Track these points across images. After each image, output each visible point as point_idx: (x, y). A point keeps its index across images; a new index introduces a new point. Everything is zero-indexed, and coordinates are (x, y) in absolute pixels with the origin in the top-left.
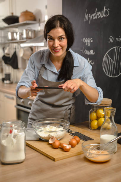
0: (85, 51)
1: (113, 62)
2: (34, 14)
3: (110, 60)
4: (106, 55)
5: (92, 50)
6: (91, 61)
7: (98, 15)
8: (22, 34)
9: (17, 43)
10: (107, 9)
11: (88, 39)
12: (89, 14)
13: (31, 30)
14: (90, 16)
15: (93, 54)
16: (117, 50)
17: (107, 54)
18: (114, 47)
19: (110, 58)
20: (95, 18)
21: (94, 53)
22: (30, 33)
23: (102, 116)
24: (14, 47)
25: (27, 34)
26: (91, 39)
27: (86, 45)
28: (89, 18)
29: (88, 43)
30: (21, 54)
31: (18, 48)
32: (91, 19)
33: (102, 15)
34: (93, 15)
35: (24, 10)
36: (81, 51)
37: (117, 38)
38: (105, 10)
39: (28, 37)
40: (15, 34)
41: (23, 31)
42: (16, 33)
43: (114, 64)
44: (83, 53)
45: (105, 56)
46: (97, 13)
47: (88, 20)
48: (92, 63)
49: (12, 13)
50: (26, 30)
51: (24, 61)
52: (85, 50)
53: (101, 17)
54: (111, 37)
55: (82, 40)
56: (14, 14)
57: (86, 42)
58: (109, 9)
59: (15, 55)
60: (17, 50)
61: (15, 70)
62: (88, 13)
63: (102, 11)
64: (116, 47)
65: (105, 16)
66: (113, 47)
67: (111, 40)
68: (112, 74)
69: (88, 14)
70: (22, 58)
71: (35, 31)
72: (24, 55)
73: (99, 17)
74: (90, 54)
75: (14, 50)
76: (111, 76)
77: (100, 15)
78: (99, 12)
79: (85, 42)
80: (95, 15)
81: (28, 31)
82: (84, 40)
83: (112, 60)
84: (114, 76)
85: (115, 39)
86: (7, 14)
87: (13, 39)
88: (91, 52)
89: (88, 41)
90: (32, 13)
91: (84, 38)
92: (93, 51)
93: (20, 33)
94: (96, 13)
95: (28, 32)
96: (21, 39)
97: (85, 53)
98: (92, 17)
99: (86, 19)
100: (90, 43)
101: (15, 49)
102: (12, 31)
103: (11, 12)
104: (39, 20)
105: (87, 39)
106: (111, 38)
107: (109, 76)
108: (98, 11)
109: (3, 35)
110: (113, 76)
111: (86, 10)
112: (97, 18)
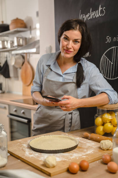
1: (111, 63)
2: (25, 21)
3: (108, 61)
4: (103, 56)
7: (93, 14)
8: (12, 43)
9: (8, 51)
10: (103, 8)
12: (84, 15)
13: (22, 38)
14: (84, 17)
16: (115, 50)
17: (105, 55)
18: (113, 47)
19: (108, 59)
20: (90, 18)
21: (90, 55)
22: (21, 40)
23: (108, 121)
24: (6, 56)
25: (18, 42)
28: (83, 19)
30: (12, 63)
31: (9, 57)
32: (85, 19)
33: (97, 14)
35: (15, 18)
37: (115, 38)
38: (100, 9)
39: (19, 44)
40: (6, 43)
41: (13, 38)
42: (7, 41)
43: (113, 65)
45: (102, 58)
46: (92, 12)
49: (3, 22)
50: (17, 38)
51: (16, 69)
53: (97, 17)
54: (109, 36)
56: (5, 23)
58: (104, 8)
59: (6, 64)
60: (8, 59)
61: (7, 79)
62: (82, 13)
63: (98, 11)
64: (114, 47)
65: (101, 15)
66: (111, 47)
67: (109, 40)
68: (111, 77)
69: (82, 15)
70: (14, 66)
71: (26, 39)
72: (15, 63)
73: (94, 17)
74: (86, 56)
75: (5, 59)
76: (109, 78)
78: (95, 12)
80: (90, 16)
81: (19, 38)
83: (110, 61)
84: (113, 78)
85: (112, 39)
87: (4, 48)
88: (87, 54)
90: (23, 21)
92: (89, 53)
93: (11, 41)
94: (90, 13)
95: (19, 40)
96: (12, 47)
98: (87, 17)
101: (7, 58)
102: (3, 40)
103: (1, 20)
104: (30, 27)
106: (108, 38)
107: (108, 79)
108: (92, 11)
110: (111, 78)
111: (80, 10)
112: (92, 18)
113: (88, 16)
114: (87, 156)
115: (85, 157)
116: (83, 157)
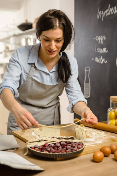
0: (97, 50)
5: (105, 47)
6: (104, 59)
7: (111, 11)
11: (101, 36)
12: (102, 11)
14: (102, 13)
15: (106, 52)
20: (108, 14)
26: (104, 36)
27: (99, 43)
28: (102, 15)
29: (101, 40)
32: (104, 15)
34: (105, 11)
36: (94, 49)
42: (30, 39)
44: (96, 51)
46: (110, 9)
47: (100, 17)
48: (105, 61)
49: (27, 20)
52: (98, 48)
53: (115, 13)
55: (94, 38)
56: (29, 21)
57: (99, 40)
63: (116, 7)
69: (100, 11)
73: (112, 13)
74: (103, 52)
77: (114, 11)
78: (113, 8)
79: (97, 40)
80: (108, 12)
82: (96, 38)
86: (22, 21)
88: (105, 50)
89: (101, 39)
91: (97, 36)
92: (106, 49)
93: (33, 39)
94: (109, 9)
97: (98, 52)
99: (99, 16)
100: (103, 40)
102: (26, 38)
103: (25, 19)
105: (99, 36)
108: (111, 7)
109: (17, 42)
111: (99, 7)
112: (110, 14)
113: (106, 12)
114: (96, 145)
115: (93, 146)
116: (91, 146)
